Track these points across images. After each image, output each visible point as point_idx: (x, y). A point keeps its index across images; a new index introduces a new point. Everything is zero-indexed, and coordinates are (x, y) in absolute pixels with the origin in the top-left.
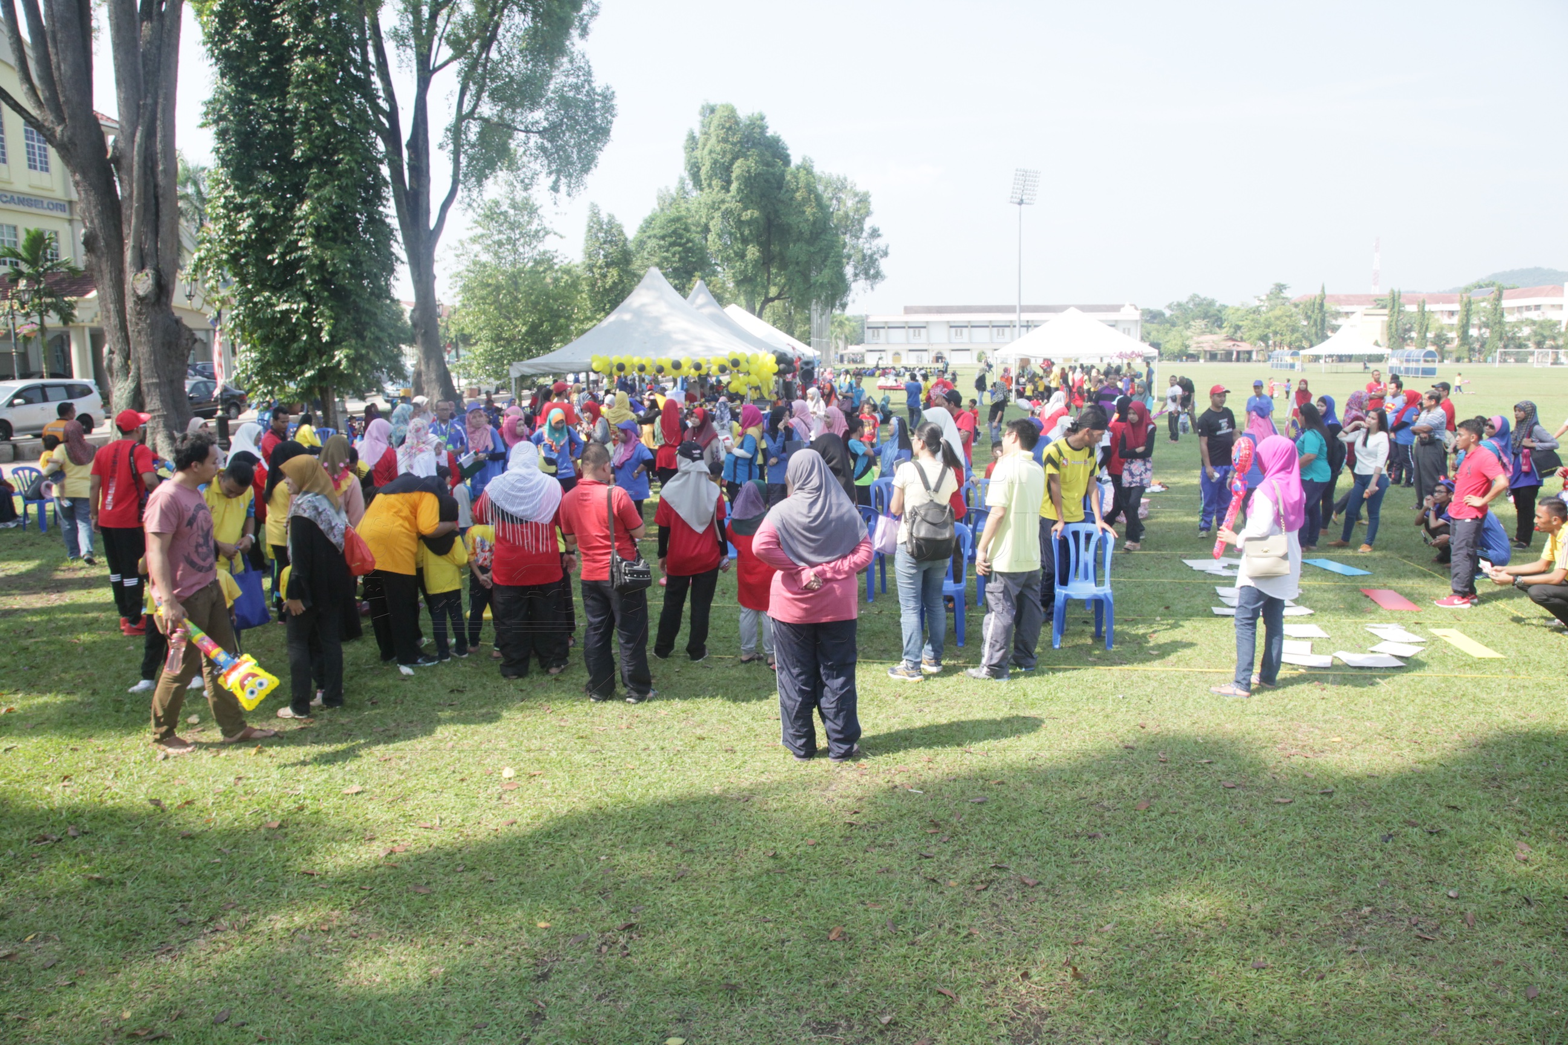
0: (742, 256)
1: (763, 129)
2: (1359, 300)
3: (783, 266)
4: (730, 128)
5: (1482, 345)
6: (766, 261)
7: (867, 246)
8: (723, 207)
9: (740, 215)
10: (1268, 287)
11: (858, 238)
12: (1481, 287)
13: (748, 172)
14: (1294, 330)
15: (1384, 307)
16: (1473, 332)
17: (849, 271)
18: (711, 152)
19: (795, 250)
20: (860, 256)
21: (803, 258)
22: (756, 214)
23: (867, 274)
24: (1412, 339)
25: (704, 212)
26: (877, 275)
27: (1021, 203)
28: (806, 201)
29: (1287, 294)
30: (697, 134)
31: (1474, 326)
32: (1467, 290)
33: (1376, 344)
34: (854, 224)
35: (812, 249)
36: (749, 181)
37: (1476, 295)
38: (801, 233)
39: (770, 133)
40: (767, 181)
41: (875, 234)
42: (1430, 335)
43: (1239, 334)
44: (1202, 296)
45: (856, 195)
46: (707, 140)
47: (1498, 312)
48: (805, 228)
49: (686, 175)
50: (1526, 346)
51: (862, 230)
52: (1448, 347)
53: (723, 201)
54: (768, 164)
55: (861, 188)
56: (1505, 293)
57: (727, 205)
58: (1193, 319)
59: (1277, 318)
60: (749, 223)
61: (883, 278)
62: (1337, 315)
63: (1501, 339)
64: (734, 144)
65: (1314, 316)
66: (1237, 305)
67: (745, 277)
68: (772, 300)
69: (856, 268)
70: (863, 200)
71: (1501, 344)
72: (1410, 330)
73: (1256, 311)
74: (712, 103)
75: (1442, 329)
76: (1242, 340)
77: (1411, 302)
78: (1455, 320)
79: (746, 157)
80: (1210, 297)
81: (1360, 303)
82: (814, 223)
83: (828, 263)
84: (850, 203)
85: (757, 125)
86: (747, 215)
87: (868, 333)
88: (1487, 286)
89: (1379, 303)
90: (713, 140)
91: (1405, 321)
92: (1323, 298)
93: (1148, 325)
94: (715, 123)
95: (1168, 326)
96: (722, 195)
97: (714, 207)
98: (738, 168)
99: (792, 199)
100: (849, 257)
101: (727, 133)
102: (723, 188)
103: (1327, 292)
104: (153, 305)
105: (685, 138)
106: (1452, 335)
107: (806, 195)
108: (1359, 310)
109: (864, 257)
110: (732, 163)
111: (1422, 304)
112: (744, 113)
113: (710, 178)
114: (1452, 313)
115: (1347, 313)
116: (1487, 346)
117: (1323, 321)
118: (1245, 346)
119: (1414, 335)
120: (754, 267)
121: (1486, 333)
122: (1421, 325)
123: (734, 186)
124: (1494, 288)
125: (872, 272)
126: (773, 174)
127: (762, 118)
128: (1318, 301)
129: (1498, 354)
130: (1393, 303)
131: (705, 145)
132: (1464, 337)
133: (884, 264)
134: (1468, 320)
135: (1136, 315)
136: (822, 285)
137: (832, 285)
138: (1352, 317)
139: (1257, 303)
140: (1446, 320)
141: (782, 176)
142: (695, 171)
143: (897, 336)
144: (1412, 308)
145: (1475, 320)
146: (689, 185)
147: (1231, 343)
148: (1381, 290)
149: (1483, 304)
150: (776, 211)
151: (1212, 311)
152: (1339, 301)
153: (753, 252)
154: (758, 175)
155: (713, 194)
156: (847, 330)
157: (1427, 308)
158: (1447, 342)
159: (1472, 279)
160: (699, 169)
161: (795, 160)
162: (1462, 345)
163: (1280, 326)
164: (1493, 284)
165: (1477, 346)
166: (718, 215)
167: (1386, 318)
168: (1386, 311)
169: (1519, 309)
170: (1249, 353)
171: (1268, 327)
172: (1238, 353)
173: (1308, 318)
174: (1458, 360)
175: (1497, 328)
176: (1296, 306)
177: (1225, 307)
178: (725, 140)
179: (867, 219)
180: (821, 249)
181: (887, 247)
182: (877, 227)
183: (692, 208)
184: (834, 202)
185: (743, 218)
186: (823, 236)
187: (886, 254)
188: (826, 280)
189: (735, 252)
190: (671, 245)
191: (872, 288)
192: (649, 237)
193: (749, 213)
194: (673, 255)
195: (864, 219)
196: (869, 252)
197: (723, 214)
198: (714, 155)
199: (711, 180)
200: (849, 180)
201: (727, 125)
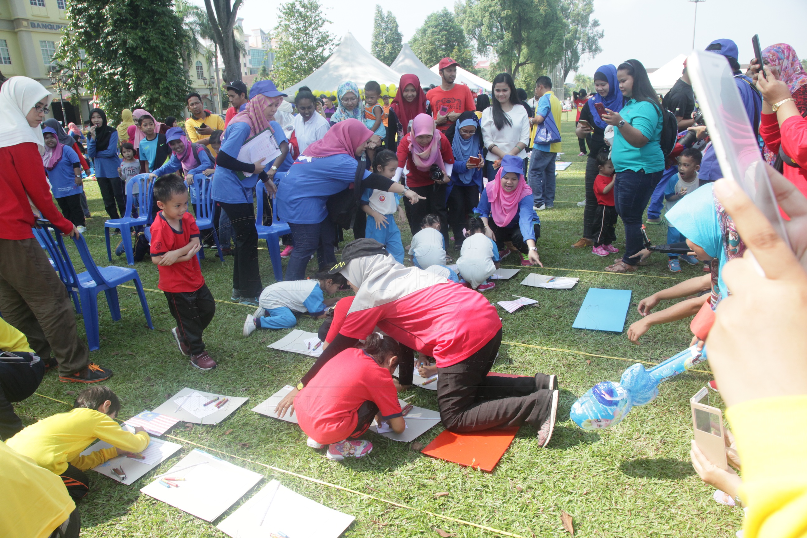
0: (501, 37)
3: (528, 45)
6: (517, 42)
8: (490, 10)
9: (500, 14)
11: (586, 27)
17: (580, 47)
19: (536, 34)
20: (586, 38)
21: (539, 38)
22: (510, 12)
23: (590, 49)
25: (479, 13)
26: (597, 49)
28: (541, 3)
34: (583, 19)
35: (544, 32)
38: (538, 23)
41: (596, 24)
48: (540, 19)
51: (587, 22)
53: (490, 6)
57: (492, 8)
60: (505, 18)
61: (601, 51)
67: (504, 51)
68: (522, 64)
69: (583, 44)
82: (546, 16)
84: (581, 6)
86: (504, 13)
97: (485, 10)
99: (532, 2)
100: (579, 39)
109: (589, 39)
120: (509, 44)
125: (594, 47)
133: (601, 43)
136: (551, 54)
137: (557, 54)
150: (524, 10)
153: (508, 36)
166: (487, 14)
179: (591, 15)
180: (550, 32)
181: (603, 32)
182: (597, 19)
183: (474, 11)
184: (571, 6)
185: (502, 15)
186: (551, 24)
187: (602, 36)
188: (552, 51)
189: (497, 36)
190: (441, 31)
191: (594, 57)
192: (429, 27)
193: (505, 12)
194: (442, 37)
195: (589, 15)
196: (592, 35)
197: (491, 13)
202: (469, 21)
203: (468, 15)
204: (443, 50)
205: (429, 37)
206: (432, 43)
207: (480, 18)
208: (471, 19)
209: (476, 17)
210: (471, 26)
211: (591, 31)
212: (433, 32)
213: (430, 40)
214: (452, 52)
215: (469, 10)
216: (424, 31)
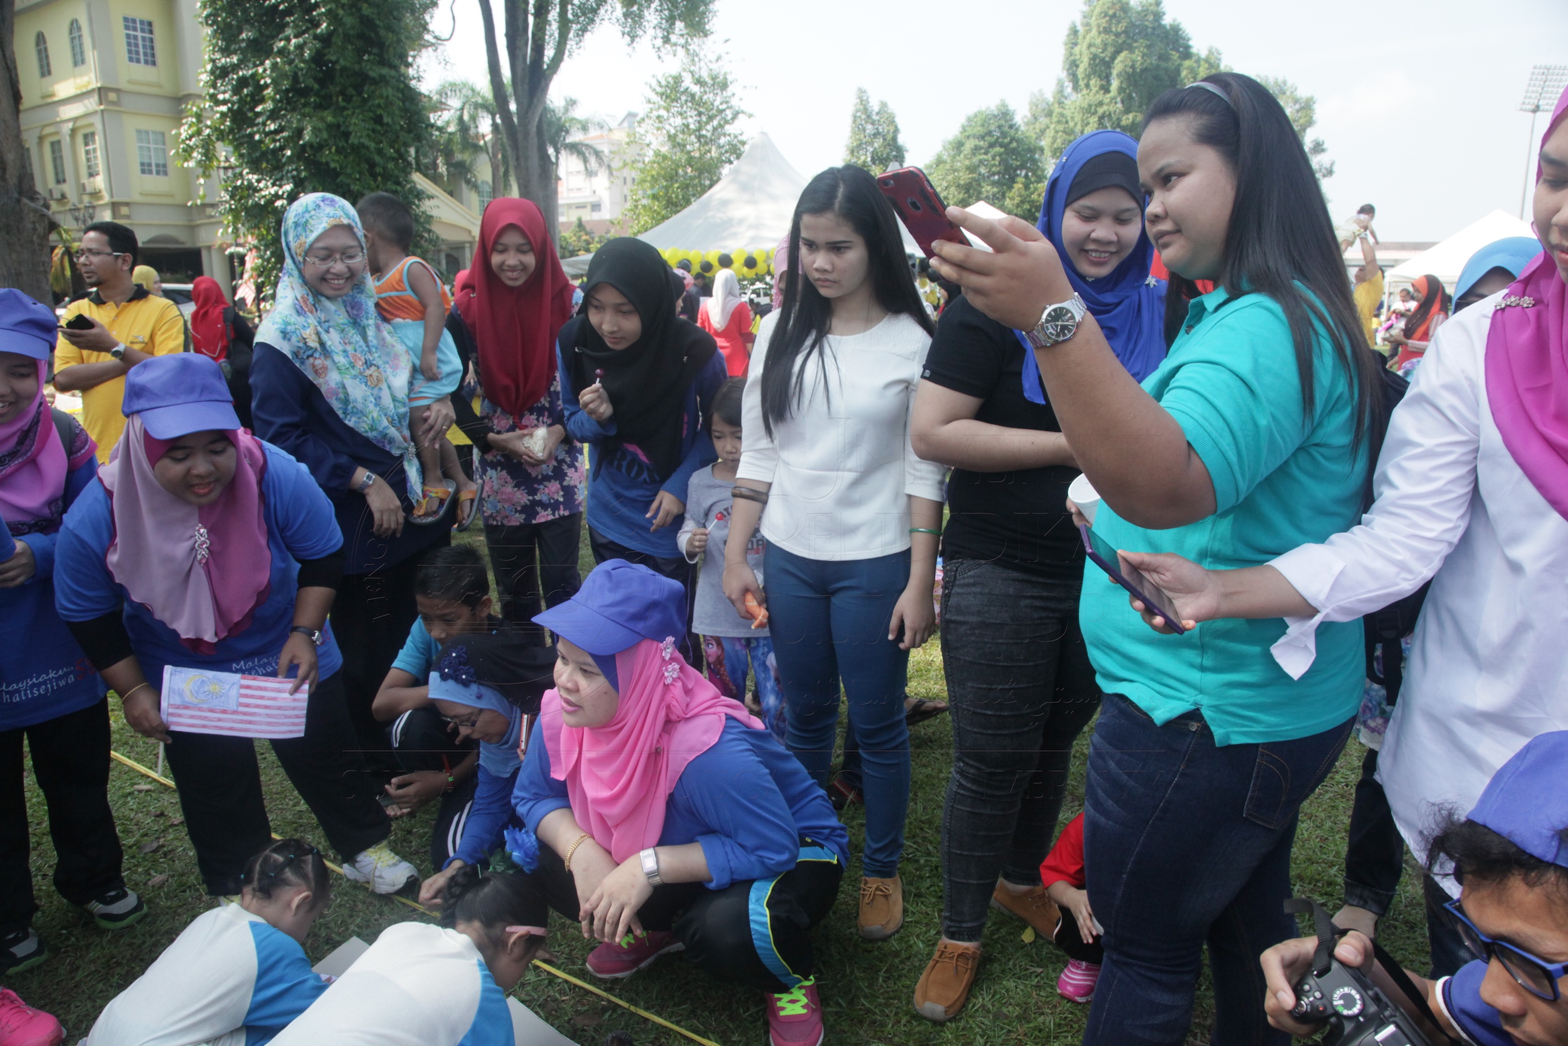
1: (1158, 16)
4: (1114, 16)
8: (1100, 111)
9: (1119, 120)
13: (1133, 67)
18: (1090, 46)
25: (1078, 117)
27: (1536, 110)
30: (1080, 28)
36: (1132, 78)
39: (1167, 21)
40: (1156, 78)
41: (1317, 148)
45: (1296, 101)
46: (1088, 32)
49: (1064, 75)
53: (1101, 104)
54: (1159, 57)
55: (1304, 92)
57: (1105, 108)
64: (1117, 35)
70: (1307, 106)
79: (1131, 49)
85: (1151, 12)
90: (1094, 32)
94: (1098, 10)
96: (1100, 96)
97: (1089, 110)
98: (1118, 66)
101: (1110, 22)
102: (1102, 87)
105: (1067, 32)
110: (1113, 58)
113: (1088, 77)
123: (1115, 84)
126: (1166, 70)
131: (1084, 38)
141: (1178, 71)
142: (1072, 65)
146: (1069, 88)
154: (1144, 70)
155: (1093, 95)
160: (1077, 66)
161: (1198, 53)
166: (1093, 120)
178: (1107, 31)
181: (1332, 164)
182: (1321, 140)
183: (1068, 113)
185: (1124, 123)
187: (1330, 172)
190: (992, 145)
192: (968, 137)
193: (1131, 116)
194: (993, 159)
195: (1305, 129)
197: (1101, 118)
198: (1093, 50)
199: (1089, 79)
200: (1289, 83)
201: (1111, 12)
202: (1057, 132)
203: (1055, 119)
204: (994, 184)
205: (966, 158)
206: (971, 169)
207: (1079, 127)
208: (1061, 127)
209: (1071, 124)
210: (1059, 141)
212: (977, 148)
213: (967, 163)
214: (1011, 188)
215: (1057, 109)
216: (958, 146)
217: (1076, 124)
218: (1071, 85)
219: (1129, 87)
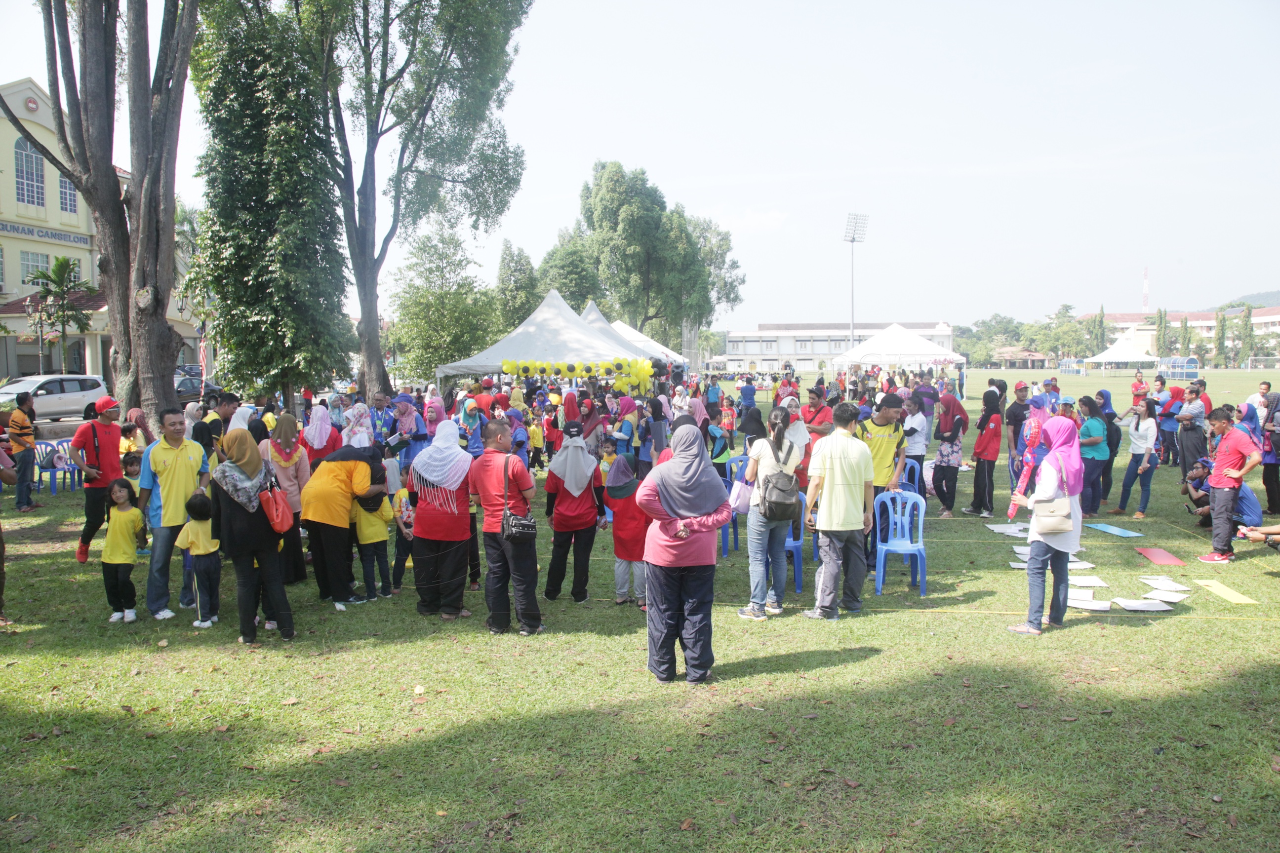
0: (626, 282)
1: (644, 181)
2: (1133, 318)
3: (660, 291)
4: (617, 181)
5: (1236, 354)
6: (646, 286)
7: (728, 275)
8: (612, 244)
9: (625, 250)
10: (1056, 308)
11: (721, 269)
12: (1233, 307)
13: (632, 215)
14: (1079, 343)
15: (1153, 324)
16: (1228, 344)
17: (713, 295)
18: (602, 200)
19: (671, 278)
20: (722, 283)
21: (676, 284)
22: (638, 249)
23: (728, 297)
24: (1177, 349)
25: (596, 247)
26: (737, 299)
27: (853, 240)
28: (678, 239)
29: (1072, 313)
30: (591, 186)
31: (1228, 338)
32: (1222, 309)
33: (1148, 353)
34: (718, 258)
35: (683, 277)
36: (632, 222)
37: (1229, 313)
38: (674, 264)
39: (649, 184)
40: (647, 223)
41: (734, 265)
42: (1192, 346)
43: (1033, 346)
44: (1003, 316)
45: (719, 234)
46: (599, 190)
47: (1248, 328)
48: (678, 260)
49: (581, 218)
50: (1273, 355)
51: (724, 262)
52: (1207, 356)
53: (611, 239)
54: (647, 210)
55: (723, 229)
56: (1254, 311)
57: (614, 242)
58: (996, 334)
59: (1065, 333)
60: (632, 256)
61: (741, 301)
62: (1114, 330)
63: (1251, 349)
64: (620, 193)
65: (1095, 331)
66: (1032, 322)
67: (629, 299)
68: (651, 318)
69: (719, 293)
70: (725, 238)
71: (1252, 353)
72: (1175, 342)
73: (1048, 327)
74: (603, 161)
75: (1202, 341)
76: (1036, 351)
77: (1175, 320)
78: (1213, 334)
79: (630, 204)
80: (1009, 316)
81: (1133, 321)
82: (685, 256)
83: (696, 288)
84: (714, 241)
85: (639, 179)
86: (630, 250)
87: (729, 346)
88: (1238, 306)
89: (1149, 320)
90: (604, 190)
91: (1171, 334)
92: (1102, 316)
93: (959, 339)
94: (606, 176)
95: (975, 339)
96: (610, 234)
97: (604, 243)
98: (623, 213)
99: (667, 237)
100: (714, 284)
101: (615, 185)
102: (611, 228)
103: (1105, 312)
104: (151, 315)
105: (582, 188)
106: (1211, 346)
107: (678, 233)
108: (1133, 326)
109: (726, 283)
110: (618, 209)
111: (1185, 321)
112: (629, 169)
113: (601, 220)
114: (1210, 328)
115: (1122, 329)
116: (1240, 355)
117: (1103, 335)
118: (1038, 356)
119: (1178, 346)
120: (636, 291)
121: (1239, 344)
122: (1185, 337)
123: (620, 227)
124: (1244, 308)
125: (732, 296)
126: (652, 218)
127: (643, 173)
128: (1098, 319)
129: (1249, 362)
130: (1160, 320)
131: (597, 194)
132: (1221, 347)
133: (741, 290)
134: (1223, 334)
135: (949, 331)
136: (691, 306)
137: (700, 306)
138: (1127, 332)
139: (1048, 321)
140: (1205, 334)
141: (660, 219)
142: (589, 214)
143: (753, 348)
144: (1176, 324)
145: (1229, 334)
146: (585, 226)
147: (1027, 354)
148: (1151, 310)
149: (1235, 321)
150: (654, 247)
151: (1011, 327)
152: (1116, 319)
153: (635, 279)
154: (640, 218)
155: (604, 233)
156: (712, 343)
157: (1189, 324)
158: (1207, 352)
159: (1226, 301)
160: (592, 213)
161: (670, 206)
162: (1219, 354)
163: (1067, 339)
164: (1243, 305)
165: (1232, 355)
166: (606, 249)
167: (1155, 333)
168: (1155, 327)
169: (1266, 324)
170: (1043, 361)
171: (1057, 340)
172: (1033, 362)
173: (1090, 332)
174: (1216, 366)
175: (1248, 340)
176: (1080, 323)
177: (1021, 324)
178: (613, 190)
179: (728, 254)
180: (690, 277)
181: (744, 276)
182: (736, 259)
183: (588, 244)
184: (702, 240)
185: (628, 252)
186: (692, 267)
187: (743, 282)
188: (694, 303)
189: (621, 280)
190: (568, 273)
191: (732, 309)
192: (550, 267)
193: (632, 248)
194: (571, 282)
195: (725, 253)
196: (730, 280)
197: (612, 249)
198: (604, 202)
199: (602, 222)
200: (713, 223)
201: (615, 178)
203: (580, 248)
207: (596, 253)
211: (727, 275)
212: (559, 275)
215: (579, 241)
217: (593, 251)
218: (586, 224)
219: (630, 227)
